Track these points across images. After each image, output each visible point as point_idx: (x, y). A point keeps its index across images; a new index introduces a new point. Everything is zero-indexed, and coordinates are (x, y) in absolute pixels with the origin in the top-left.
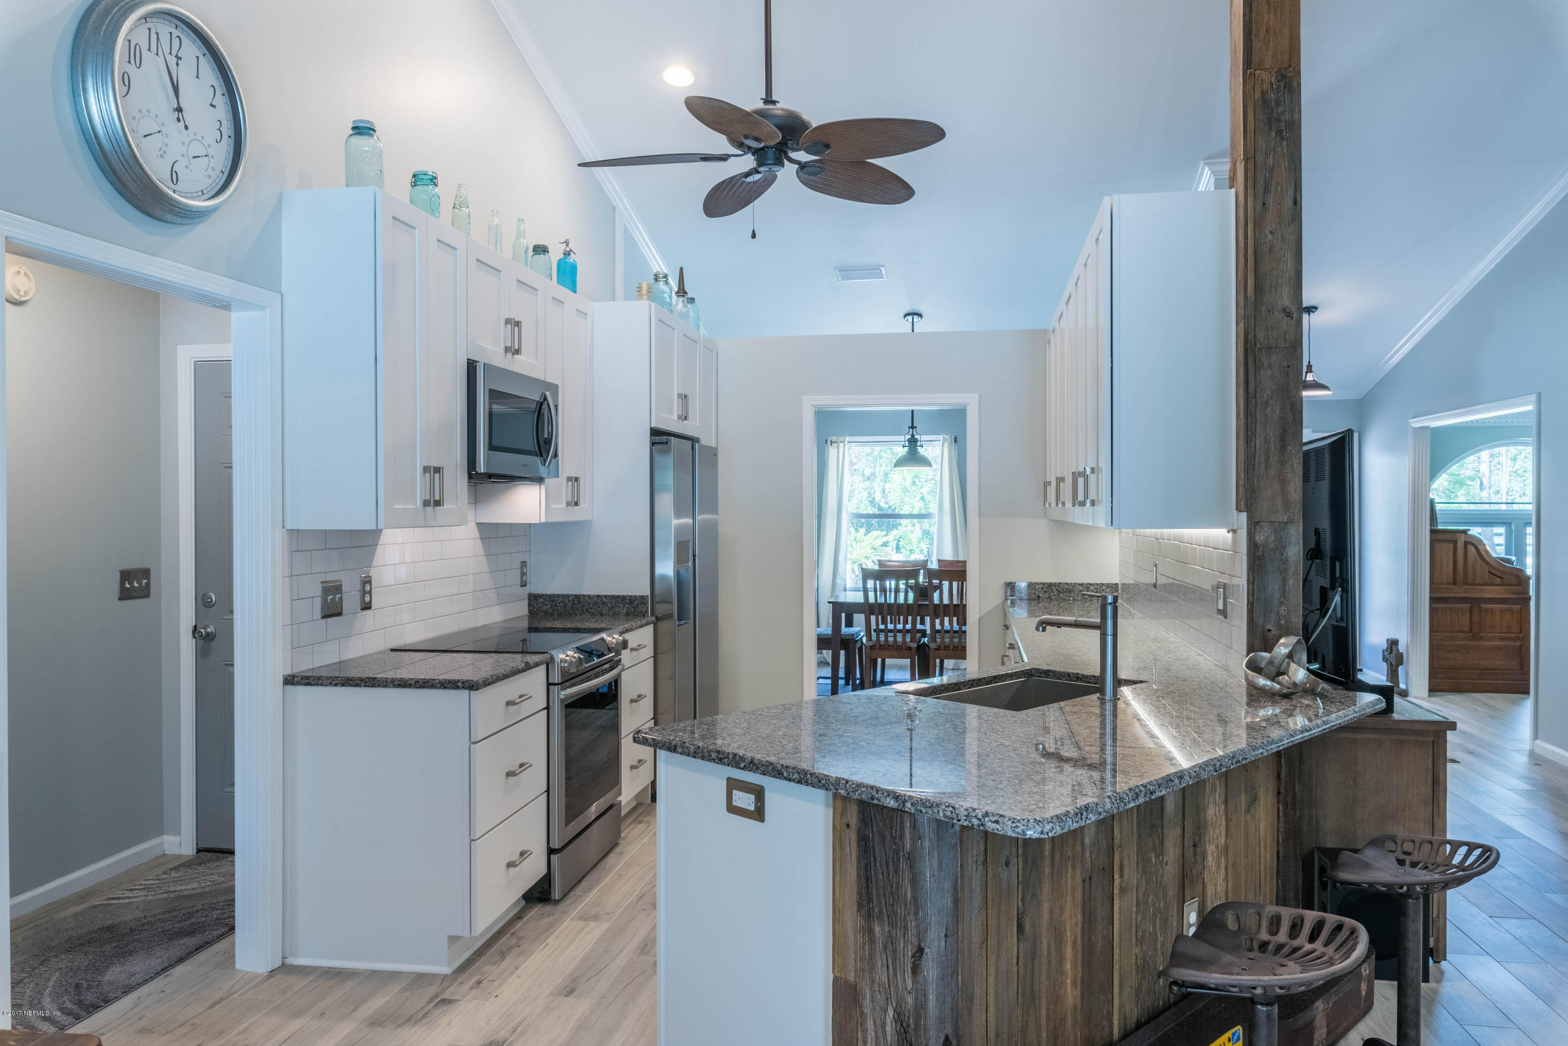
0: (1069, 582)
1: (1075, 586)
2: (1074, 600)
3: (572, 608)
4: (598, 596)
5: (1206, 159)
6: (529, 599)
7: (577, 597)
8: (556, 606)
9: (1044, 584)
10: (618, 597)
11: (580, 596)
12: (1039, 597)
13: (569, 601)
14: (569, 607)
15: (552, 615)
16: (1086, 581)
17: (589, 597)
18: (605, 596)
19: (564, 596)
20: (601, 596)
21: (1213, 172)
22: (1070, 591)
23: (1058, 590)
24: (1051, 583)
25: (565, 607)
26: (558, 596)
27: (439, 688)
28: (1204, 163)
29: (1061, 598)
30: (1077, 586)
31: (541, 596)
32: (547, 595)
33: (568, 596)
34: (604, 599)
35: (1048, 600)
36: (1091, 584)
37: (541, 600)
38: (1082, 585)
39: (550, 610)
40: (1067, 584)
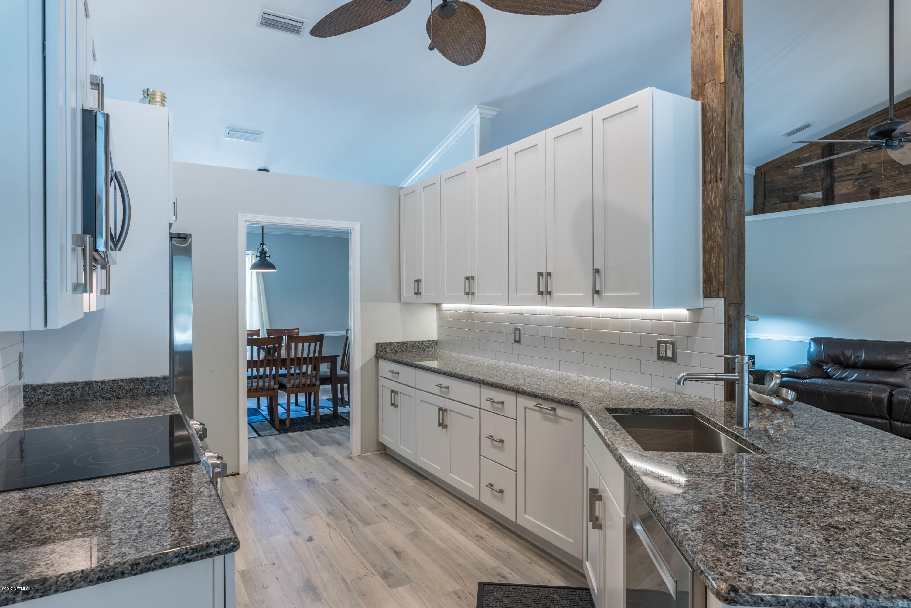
0: (412, 341)
1: (415, 343)
2: (415, 351)
3: (82, 395)
4: (114, 381)
5: (480, 104)
6: (25, 391)
7: (89, 384)
8: (61, 395)
9: (399, 343)
10: (137, 380)
11: (92, 382)
12: (396, 351)
13: (78, 388)
14: (77, 395)
15: (56, 404)
16: (421, 340)
17: (103, 382)
18: (122, 381)
19: (71, 384)
20: (117, 381)
21: (480, 113)
22: (413, 346)
23: (406, 346)
24: (403, 342)
25: (73, 395)
26: (64, 385)
27: (179, 563)
28: (478, 107)
29: (408, 351)
30: (417, 343)
31: (40, 387)
32: (49, 385)
33: (77, 384)
34: (120, 383)
35: (402, 352)
36: (424, 341)
37: (41, 391)
38: (419, 342)
39: (54, 400)
40: (411, 342)
